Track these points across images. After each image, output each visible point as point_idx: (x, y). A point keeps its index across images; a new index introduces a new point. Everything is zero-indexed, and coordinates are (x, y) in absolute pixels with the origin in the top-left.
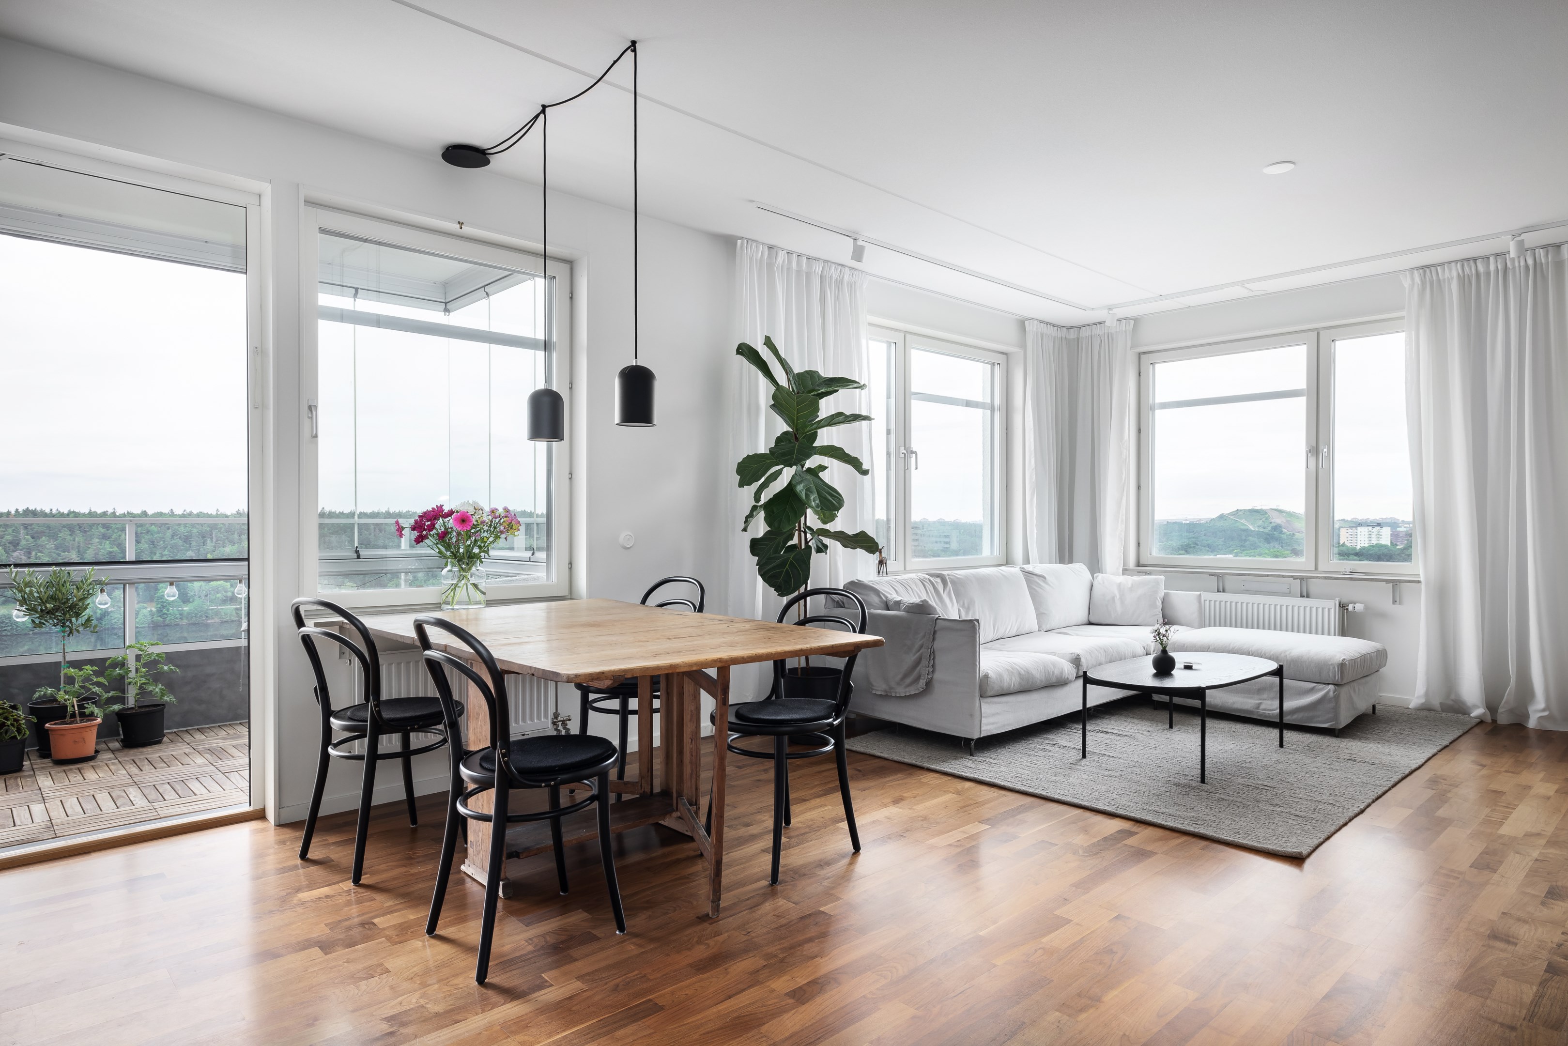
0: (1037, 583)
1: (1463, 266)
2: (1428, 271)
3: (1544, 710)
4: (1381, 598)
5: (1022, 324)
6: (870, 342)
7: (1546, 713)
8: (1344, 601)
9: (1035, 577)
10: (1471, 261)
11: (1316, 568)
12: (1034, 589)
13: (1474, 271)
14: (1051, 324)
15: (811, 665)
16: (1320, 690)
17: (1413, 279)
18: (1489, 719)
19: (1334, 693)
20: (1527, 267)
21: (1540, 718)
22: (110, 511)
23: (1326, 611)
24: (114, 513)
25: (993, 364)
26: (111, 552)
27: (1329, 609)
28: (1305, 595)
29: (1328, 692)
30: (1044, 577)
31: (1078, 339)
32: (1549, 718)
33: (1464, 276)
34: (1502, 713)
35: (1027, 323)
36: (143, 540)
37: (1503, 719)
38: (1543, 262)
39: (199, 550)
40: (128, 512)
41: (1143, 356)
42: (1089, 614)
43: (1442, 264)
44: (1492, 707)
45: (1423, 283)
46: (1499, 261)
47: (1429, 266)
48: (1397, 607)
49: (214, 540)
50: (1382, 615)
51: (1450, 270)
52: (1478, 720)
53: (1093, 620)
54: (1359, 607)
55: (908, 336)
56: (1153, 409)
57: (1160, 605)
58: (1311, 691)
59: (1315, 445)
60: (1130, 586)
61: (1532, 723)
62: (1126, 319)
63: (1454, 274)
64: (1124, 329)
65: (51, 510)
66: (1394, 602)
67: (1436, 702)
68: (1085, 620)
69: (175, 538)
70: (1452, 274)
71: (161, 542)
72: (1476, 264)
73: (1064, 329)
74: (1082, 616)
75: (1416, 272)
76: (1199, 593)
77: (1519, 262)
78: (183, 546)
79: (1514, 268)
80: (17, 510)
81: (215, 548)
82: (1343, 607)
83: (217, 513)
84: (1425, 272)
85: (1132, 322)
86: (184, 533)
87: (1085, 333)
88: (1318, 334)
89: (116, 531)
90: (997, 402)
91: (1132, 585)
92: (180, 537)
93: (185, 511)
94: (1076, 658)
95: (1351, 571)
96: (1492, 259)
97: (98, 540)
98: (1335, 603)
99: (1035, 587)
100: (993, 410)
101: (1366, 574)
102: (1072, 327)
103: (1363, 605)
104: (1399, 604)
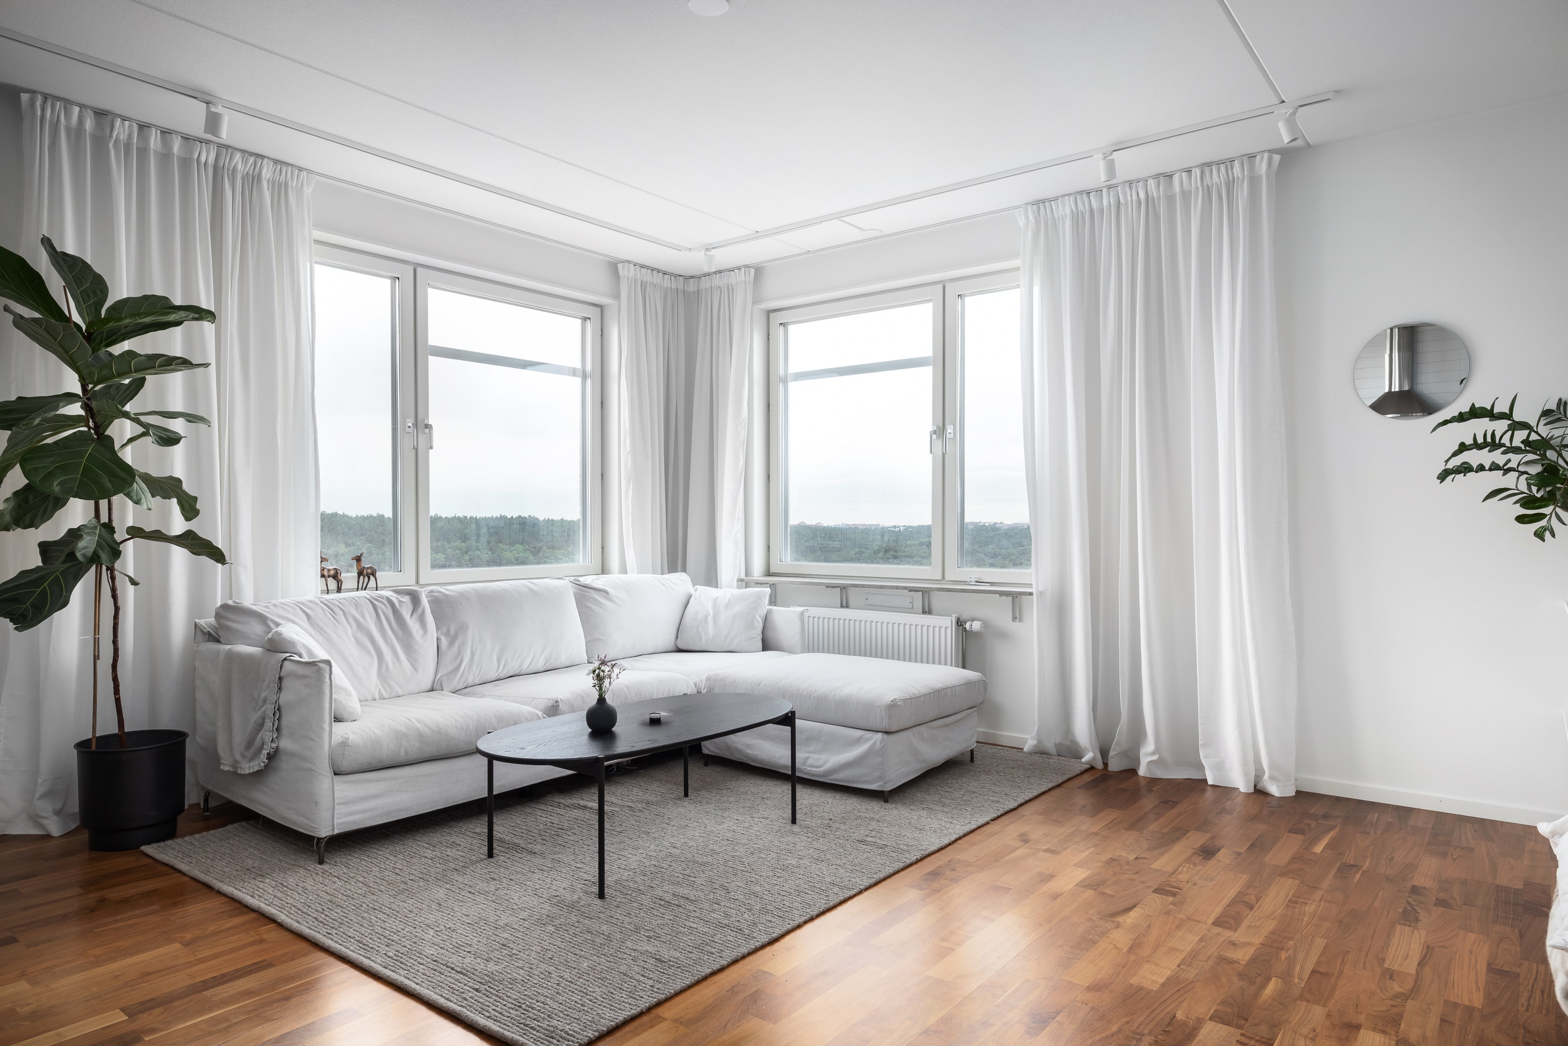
0: (596, 600)
1: (1076, 200)
2: (1041, 205)
3: (1153, 753)
4: (1000, 615)
5: (614, 266)
6: (317, 267)
7: (1155, 757)
8: (964, 617)
9: (592, 591)
10: (1085, 195)
11: (943, 577)
12: (590, 608)
13: (1087, 208)
14: (659, 271)
15: (127, 729)
16: (868, 740)
17: (1027, 218)
18: (1099, 765)
19: (881, 744)
20: (1139, 202)
21: (1149, 762)
23: (943, 630)
25: (585, 319)
27: (946, 628)
28: (927, 611)
29: (875, 743)
30: (606, 592)
31: (698, 291)
32: (1160, 763)
33: (1078, 213)
34: (1112, 757)
35: (620, 266)
37: (1114, 766)
38: (1155, 196)
41: (771, 315)
42: (677, 638)
43: (1056, 199)
44: (1104, 753)
45: (1037, 221)
46: (1112, 194)
47: (1043, 201)
48: (1017, 625)
50: (1003, 635)
51: (1064, 206)
52: (1087, 766)
53: (681, 646)
54: (976, 626)
55: (420, 270)
56: (785, 381)
57: (760, 625)
58: (859, 741)
59: (941, 424)
60: (727, 601)
61: (1142, 771)
62: (746, 266)
63: (1068, 210)
64: (743, 279)
66: (1014, 619)
67: (1050, 746)
70: (1065, 210)
72: (1089, 197)
73: (682, 278)
74: (666, 638)
75: (1029, 207)
76: (801, 609)
77: (1131, 196)
79: (1127, 203)
82: (960, 623)
84: (1039, 208)
85: (753, 271)
87: (705, 283)
88: (944, 287)
90: (589, 368)
91: (730, 600)
94: (553, 706)
95: (976, 580)
96: (1104, 190)
98: (952, 621)
99: (592, 606)
100: (584, 377)
101: (992, 584)
102: (692, 277)
103: (980, 623)
104: (1020, 621)
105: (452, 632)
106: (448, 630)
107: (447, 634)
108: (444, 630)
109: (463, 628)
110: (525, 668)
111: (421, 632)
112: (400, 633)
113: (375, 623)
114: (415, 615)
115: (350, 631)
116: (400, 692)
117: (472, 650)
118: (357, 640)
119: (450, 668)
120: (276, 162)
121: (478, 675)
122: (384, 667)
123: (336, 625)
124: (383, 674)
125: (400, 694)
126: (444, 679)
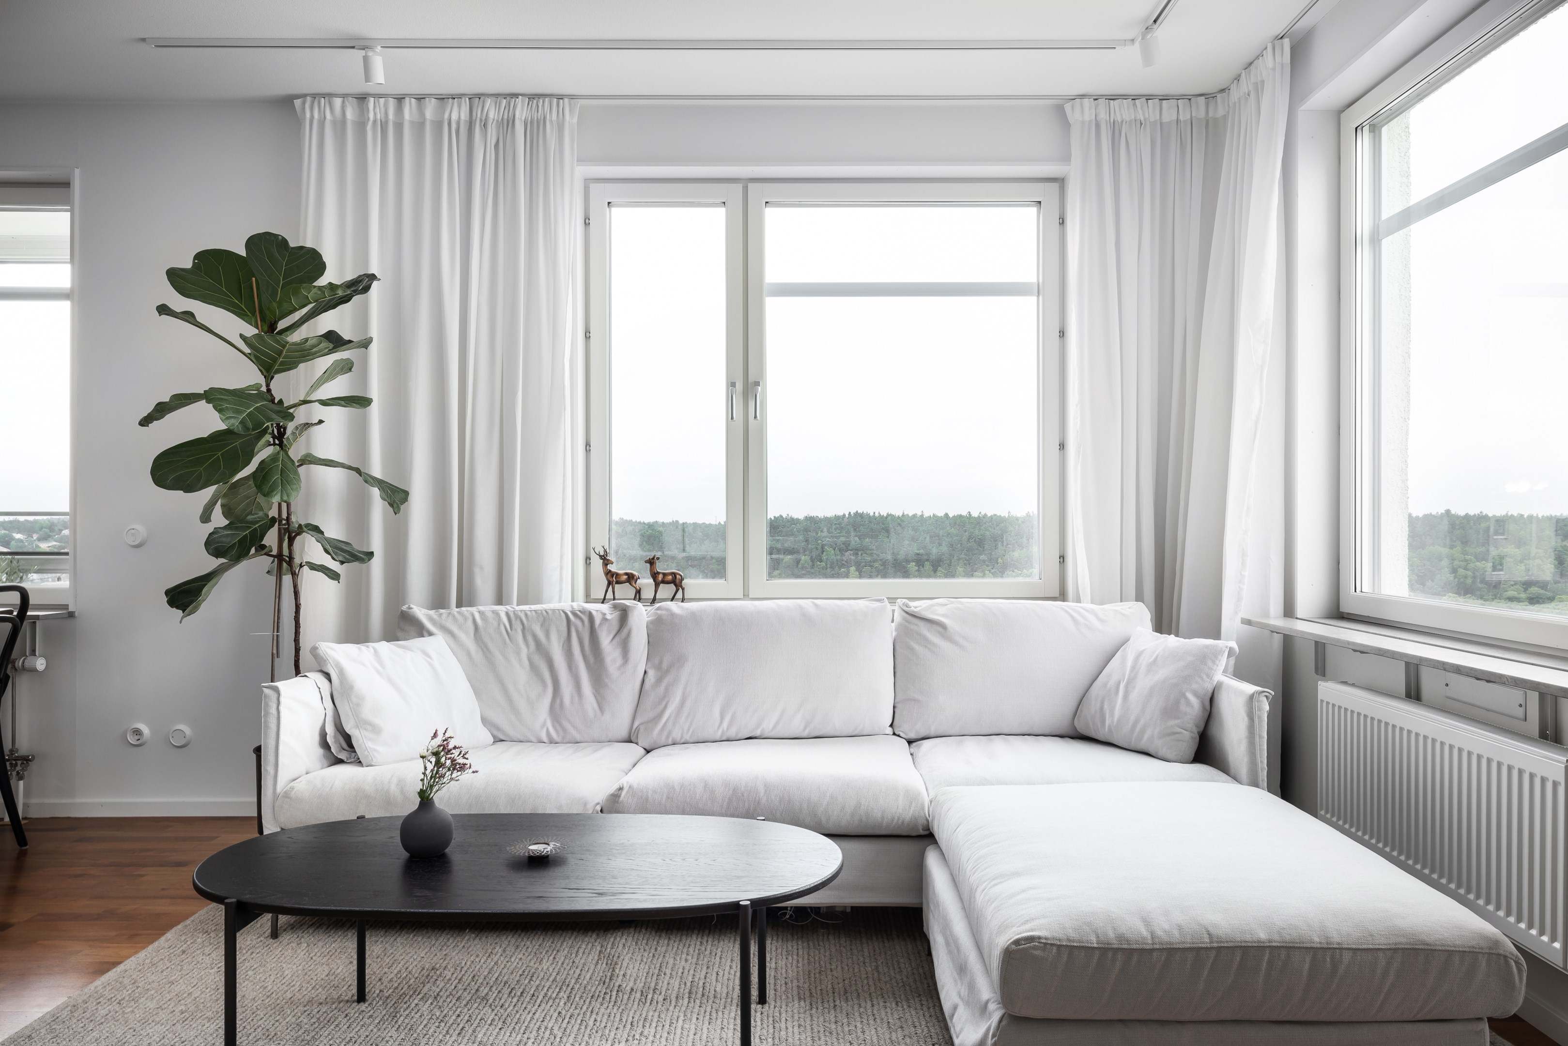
0: (926, 639)
9: (921, 624)
12: (912, 649)
22: (919, 514)
24: (922, 516)
25: (1037, 205)
26: (918, 554)
30: (943, 626)
35: (1069, 107)
36: (944, 542)
39: (991, 554)
40: (934, 515)
49: (1005, 544)
55: (754, 187)
65: (874, 513)
68: (1063, 724)
69: (971, 541)
71: (959, 545)
74: (1055, 717)
78: (977, 549)
80: (850, 513)
81: (1005, 552)
83: (1009, 516)
86: (978, 536)
89: (922, 533)
92: (975, 540)
93: (980, 513)
97: (908, 542)
105: (665, 665)
106: (661, 662)
107: (658, 668)
108: (656, 661)
109: (679, 661)
110: (767, 727)
111: (619, 661)
112: (591, 659)
113: (563, 644)
114: (617, 639)
115: (524, 651)
116: (578, 737)
117: (684, 693)
118: (533, 666)
119: (651, 714)
120: (532, 97)
121: (689, 730)
122: (558, 702)
123: (505, 643)
124: (556, 711)
125: (579, 740)
126: (642, 728)
